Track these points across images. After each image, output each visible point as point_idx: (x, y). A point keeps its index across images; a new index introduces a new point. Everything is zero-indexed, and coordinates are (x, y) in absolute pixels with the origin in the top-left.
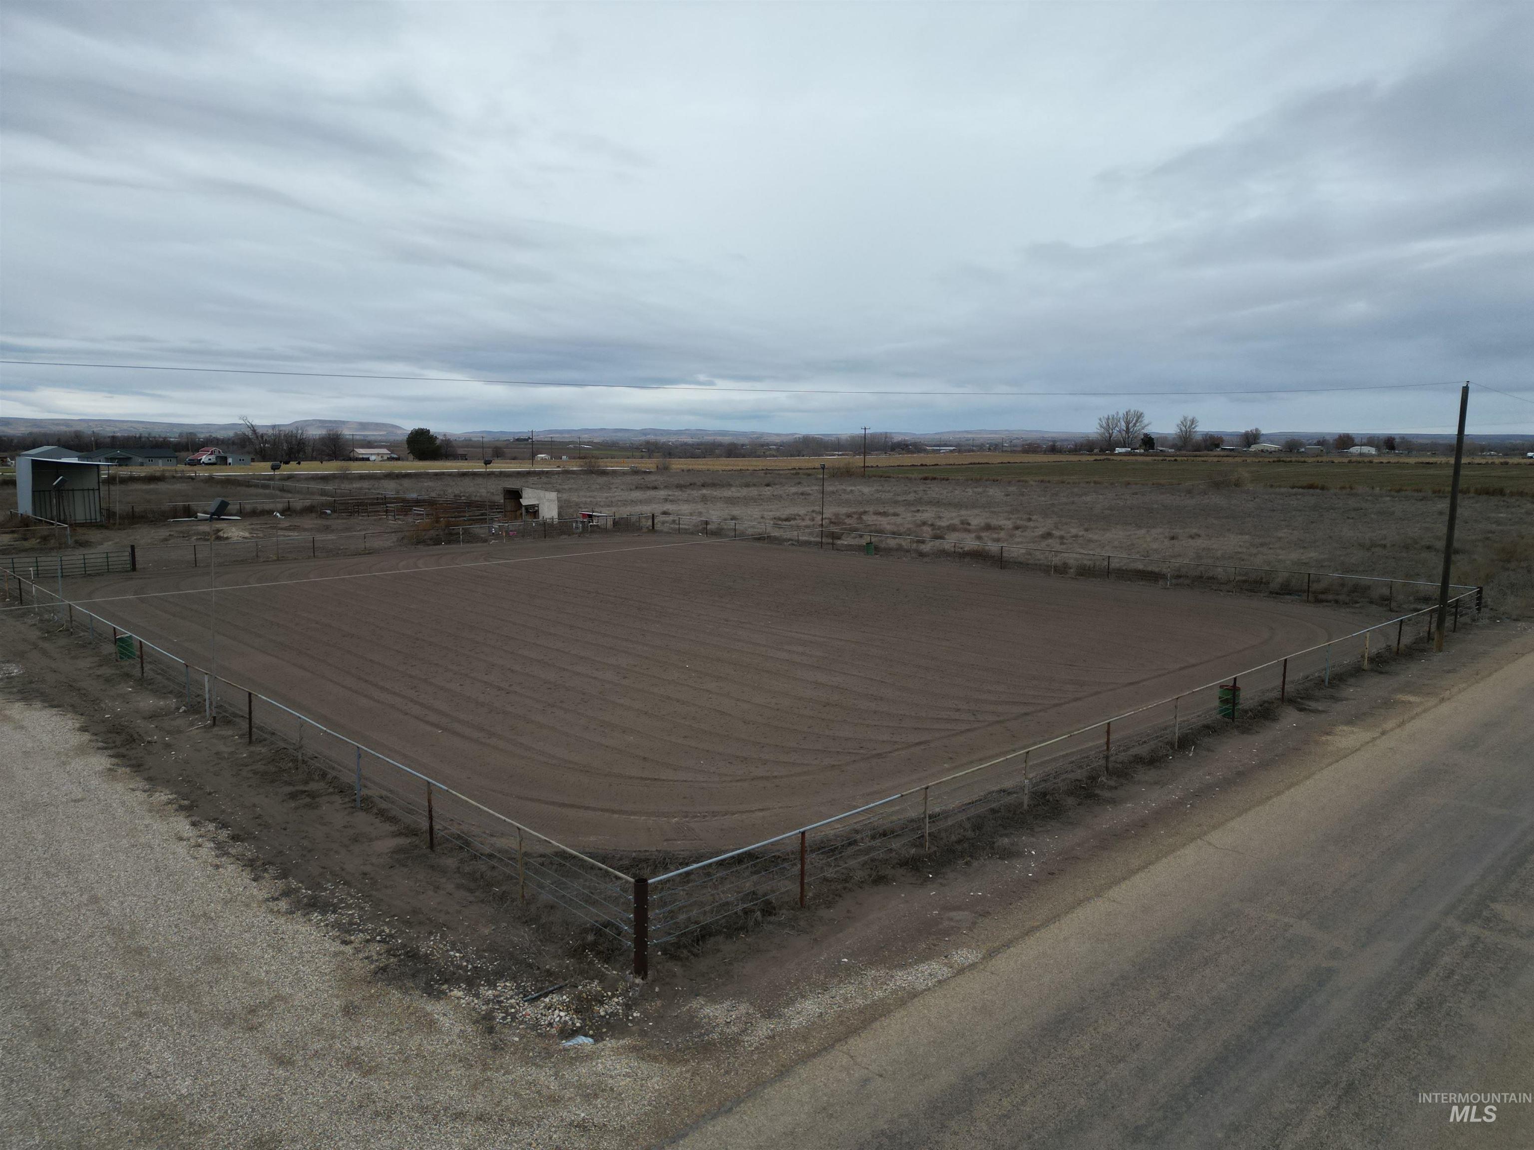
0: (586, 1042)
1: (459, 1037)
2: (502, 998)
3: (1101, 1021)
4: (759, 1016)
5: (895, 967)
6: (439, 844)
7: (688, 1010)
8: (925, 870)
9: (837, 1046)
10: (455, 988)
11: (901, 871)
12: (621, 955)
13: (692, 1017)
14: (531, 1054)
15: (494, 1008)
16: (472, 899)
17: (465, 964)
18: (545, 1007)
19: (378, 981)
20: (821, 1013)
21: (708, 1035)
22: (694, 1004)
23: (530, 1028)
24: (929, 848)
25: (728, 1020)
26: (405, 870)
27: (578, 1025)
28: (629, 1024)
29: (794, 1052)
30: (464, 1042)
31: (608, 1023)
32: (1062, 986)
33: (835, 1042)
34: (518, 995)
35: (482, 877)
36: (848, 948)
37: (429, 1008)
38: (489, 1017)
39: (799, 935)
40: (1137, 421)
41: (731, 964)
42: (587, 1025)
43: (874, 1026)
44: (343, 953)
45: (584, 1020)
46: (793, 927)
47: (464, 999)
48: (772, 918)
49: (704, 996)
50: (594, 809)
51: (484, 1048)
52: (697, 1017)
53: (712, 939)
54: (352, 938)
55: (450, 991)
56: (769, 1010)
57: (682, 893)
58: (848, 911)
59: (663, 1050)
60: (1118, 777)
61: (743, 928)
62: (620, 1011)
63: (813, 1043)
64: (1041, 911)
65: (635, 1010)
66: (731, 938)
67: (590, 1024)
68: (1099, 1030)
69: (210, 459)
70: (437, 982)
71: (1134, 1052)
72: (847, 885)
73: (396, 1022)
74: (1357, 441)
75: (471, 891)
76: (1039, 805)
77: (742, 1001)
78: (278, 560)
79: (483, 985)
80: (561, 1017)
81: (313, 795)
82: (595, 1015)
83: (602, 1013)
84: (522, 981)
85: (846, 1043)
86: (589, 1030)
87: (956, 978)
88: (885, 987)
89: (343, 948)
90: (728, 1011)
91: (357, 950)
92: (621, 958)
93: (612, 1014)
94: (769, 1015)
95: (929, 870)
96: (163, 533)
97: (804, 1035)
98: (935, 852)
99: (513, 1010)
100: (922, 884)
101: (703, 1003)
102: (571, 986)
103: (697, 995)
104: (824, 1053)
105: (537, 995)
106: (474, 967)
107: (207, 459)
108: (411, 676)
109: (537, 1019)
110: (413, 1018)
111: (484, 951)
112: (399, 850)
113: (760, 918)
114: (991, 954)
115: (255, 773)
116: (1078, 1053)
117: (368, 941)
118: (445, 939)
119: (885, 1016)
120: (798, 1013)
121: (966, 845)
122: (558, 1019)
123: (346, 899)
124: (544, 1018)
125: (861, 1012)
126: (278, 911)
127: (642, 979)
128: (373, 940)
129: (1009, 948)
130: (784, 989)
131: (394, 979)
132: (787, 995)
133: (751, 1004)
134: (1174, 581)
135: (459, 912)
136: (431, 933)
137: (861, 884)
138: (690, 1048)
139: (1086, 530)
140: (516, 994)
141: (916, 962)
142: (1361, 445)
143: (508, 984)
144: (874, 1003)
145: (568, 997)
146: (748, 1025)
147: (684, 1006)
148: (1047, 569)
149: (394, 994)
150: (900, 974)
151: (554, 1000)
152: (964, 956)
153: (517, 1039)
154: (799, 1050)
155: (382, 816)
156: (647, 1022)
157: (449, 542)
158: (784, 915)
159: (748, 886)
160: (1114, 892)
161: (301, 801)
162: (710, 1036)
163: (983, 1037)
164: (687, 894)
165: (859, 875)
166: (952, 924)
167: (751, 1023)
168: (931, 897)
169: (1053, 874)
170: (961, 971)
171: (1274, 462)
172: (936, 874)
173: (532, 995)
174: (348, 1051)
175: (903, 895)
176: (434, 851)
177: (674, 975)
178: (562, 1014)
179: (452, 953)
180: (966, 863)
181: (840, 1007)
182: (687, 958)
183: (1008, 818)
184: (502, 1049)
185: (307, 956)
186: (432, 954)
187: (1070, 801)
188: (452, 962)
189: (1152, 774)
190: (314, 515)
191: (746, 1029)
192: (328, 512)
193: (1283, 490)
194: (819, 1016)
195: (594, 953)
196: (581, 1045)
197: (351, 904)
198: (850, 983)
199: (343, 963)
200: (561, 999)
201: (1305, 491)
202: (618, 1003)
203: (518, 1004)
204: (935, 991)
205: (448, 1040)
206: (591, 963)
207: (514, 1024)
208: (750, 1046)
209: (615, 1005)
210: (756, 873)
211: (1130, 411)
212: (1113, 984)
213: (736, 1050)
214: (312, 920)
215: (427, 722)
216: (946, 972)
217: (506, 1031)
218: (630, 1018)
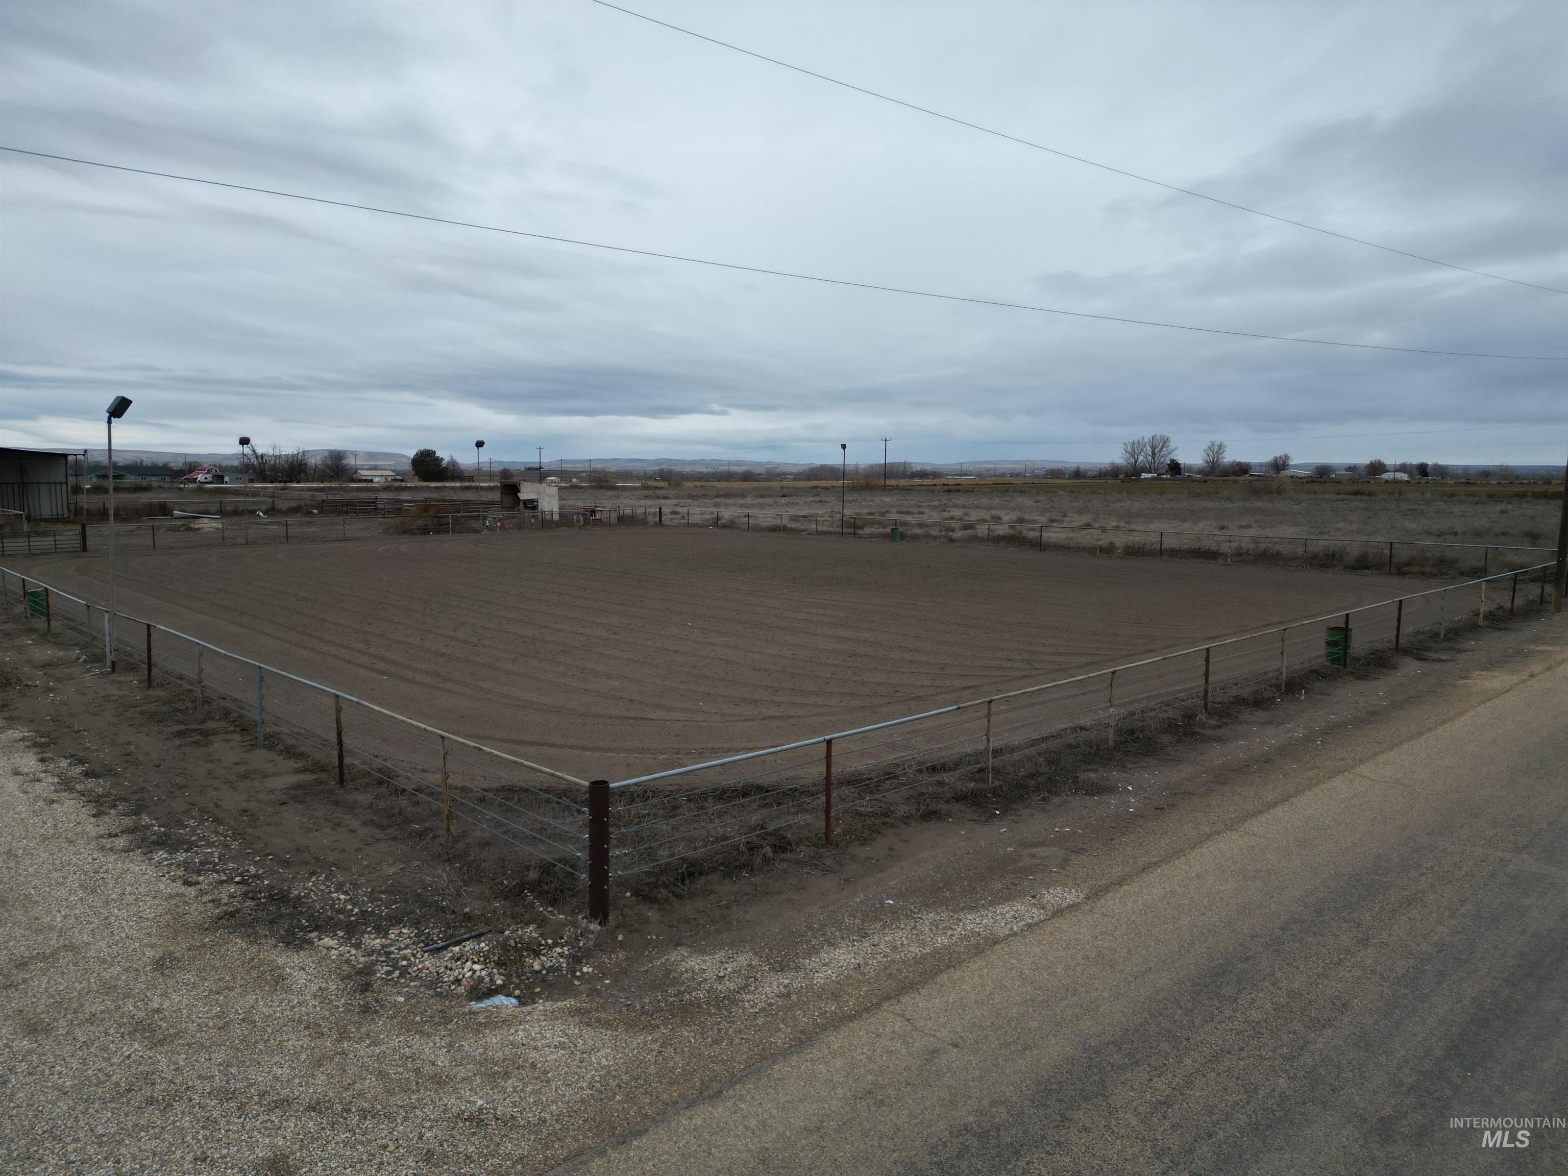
0: (506, 1003)
1: (315, 996)
2: (393, 949)
3: (1278, 974)
4: (767, 968)
5: (962, 909)
6: (353, 780)
7: (664, 964)
8: (990, 806)
9: (886, 1005)
10: (327, 936)
11: (957, 807)
12: (573, 896)
13: (668, 972)
14: (418, 1018)
15: (378, 961)
16: (381, 836)
17: (350, 907)
18: (452, 958)
19: (219, 928)
20: (859, 964)
21: (689, 993)
22: (673, 956)
23: (426, 986)
24: (992, 781)
25: (722, 974)
26: (300, 807)
27: (499, 982)
28: (576, 982)
29: (821, 1014)
30: (320, 1003)
31: (544, 980)
32: (1210, 931)
33: (881, 1000)
34: (417, 945)
35: (400, 813)
36: (893, 888)
37: (280, 961)
38: (367, 971)
39: (824, 875)
40: (1163, 446)
41: (728, 907)
42: (513, 983)
43: (939, 979)
44: (182, 895)
45: (508, 976)
46: (816, 866)
47: (335, 949)
48: (788, 856)
49: (687, 945)
50: (561, 747)
51: (350, 1010)
52: (675, 971)
53: (702, 880)
54: (201, 878)
55: (319, 940)
56: (782, 961)
57: (665, 827)
58: (890, 849)
59: (620, 1012)
60: (1221, 716)
61: (748, 866)
62: (564, 965)
63: (847, 1001)
64: (1157, 846)
65: (586, 964)
66: (730, 877)
67: (518, 981)
68: (1279, 985)
69: (206, 478)
70: (303, 929)
71: (1342, 1013)
72: (888, 820)
73: (227, 978)
74: (1388, 468)
75: (382, 827)
76: (1127, 741)
77: (742, 951)
78: (247, 544)
79: (370, 933)
80: (474, 972)
81: (206, 734)
82: (526, 970)
83: (537, 967)
84: (427, 927)
85: (899, 1001)
86: (515, 989)
87: (1050, 922)
88: (950, 932)
89: (183, 889)
90: (722, 963)
91: (202, 893)
92: (574, 901)
93: (550, 969)
94: (781, 968)
95: (995, 806)
96: (133, 526)
97: (835, 992)
98: (1001, 786)
99: (404, 963)
100: (987, 821)
101: (686, 954)
102: (496, 932)
103: (677, 945)
104: (865, 1015)
105: (444, 944)
106: (362, 911)
107: (203, 478)
108: (365, 632)
109: (438, 974)
110: (254, 974)
111: (382, 892)
112: (297, 787)
113: (770, 854)
114: (1096, 894)
115: (142, 713)
116: (1255, 1015)
117: (222, 882)
118: (330, 880)
119: (954, 967)
120: (824, 965)
121: (1040, 779)
122: (470, 973)
123: (209, 836)
124: (448, 972)
125: (916, 963)
126: (111, 849)
127: (600, 924)
128: (230, 880)
129: (1121, 886)
130: (804, 936)
131: (244, 925)
132: (808, 942)
133: (756, 954)
134: (1234, 559)
135: (359, 850)
136: (313, 874)
137: (906, 820)
138: (662, 1010)
139: (1128, 523)
140: (413, 943)
141: (991, 903)
142: (1395, 471)
143: (404, 931)
144: (936, 951)
145: (487, 945)
146: (750, 978)
147: (658, 959)
148: (1092, 551)
149: (236, 943)
150: (969, 917)
151: (466, 949)
152: (1060, 895)
153: (402, 999)
154: (826, 1012)
155: (288, 752)
156: (601, 979)
157: (438, 532)
158: (803, 852)
159: (755, 819)
160: (1253, 825)
161: (189, 739)
162: (694, 994)
163: (1106, 995)
164: (672, 828)
165: (903, 809)
166: (1035, 861)
167: (755, 977)
168: (1001, 834)
169: (1161, 809)
170: (1059, 912)
171: (1307, 482)
172: (1005, 811)
173: (437, 943)
174: (141, 1014)
175: (963, 833)
176: (344, 787)
177: (647, 921)
178: (477, 967)
179: (335, 895)
180: (1044, 799)
181: (885, 956)
182: (667, 900)
183: (1090, 754)
184: (376, 1012)
185: (130, 899)
186: (307, 896)
187: (1165, 738)
188: (333, 905)
189: (1260, 715)
190: (300, 515)
191: (747, 986)
192: (315, 511)
193: (1327, 496)
194: (855, 968)
195: (535, 894)
196: (497, 1007)
197: (214, 842)
198: (898, 928)
199: (178, 907)
200: (477, 947)
201: (1352, 497)
202: (561, 955)
203: (414, 955)
204: (1025, 936)
205: (296, 1000)
206: (532, 904)
207: (403, 980)
208: (752, 1007)
209: (557, 956)
210: (765, 806)
211: (1155, 436)
212: (1282, 928)
213: (731, 1013)
214: (154, 859)
215: (372, 670)
216: (1037, 914)
217: (389, 989)
218: (578, 974)
